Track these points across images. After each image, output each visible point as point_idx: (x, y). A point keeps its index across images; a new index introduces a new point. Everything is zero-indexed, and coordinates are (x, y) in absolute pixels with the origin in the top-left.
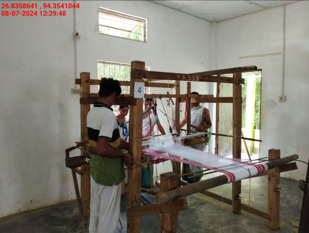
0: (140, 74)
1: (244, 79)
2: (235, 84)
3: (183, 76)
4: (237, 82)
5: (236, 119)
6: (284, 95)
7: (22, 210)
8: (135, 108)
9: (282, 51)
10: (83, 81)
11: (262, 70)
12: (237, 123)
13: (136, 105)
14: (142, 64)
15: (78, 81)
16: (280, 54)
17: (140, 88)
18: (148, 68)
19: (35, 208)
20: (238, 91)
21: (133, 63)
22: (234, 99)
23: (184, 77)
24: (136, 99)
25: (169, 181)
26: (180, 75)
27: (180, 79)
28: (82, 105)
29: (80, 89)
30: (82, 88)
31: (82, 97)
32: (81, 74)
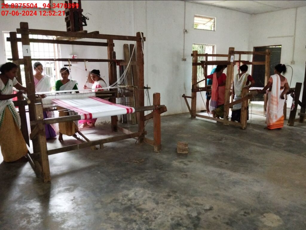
0: (233, 52)
2: (266, 55)
4: (268, 54)
5: (267, 72)
9: (293, 34)
10: (195, 54)
11: (282, 45)
12: (268, 74)
13: (230, 65)
14: (233, 48)
15: (192, 55)
16: (292, 36)
17: (232, 58)
18: (235, 50)
20: (268, 59)
21: (230, 48)
22: (266, 63)
23: (247, 53)
24: (231, 62)
26: (246, 52)
27: (246, 54)
28: (194, 66)
29: (193, 59)
30: (194, 58)
31: (194, 62)
32: (193, 51)
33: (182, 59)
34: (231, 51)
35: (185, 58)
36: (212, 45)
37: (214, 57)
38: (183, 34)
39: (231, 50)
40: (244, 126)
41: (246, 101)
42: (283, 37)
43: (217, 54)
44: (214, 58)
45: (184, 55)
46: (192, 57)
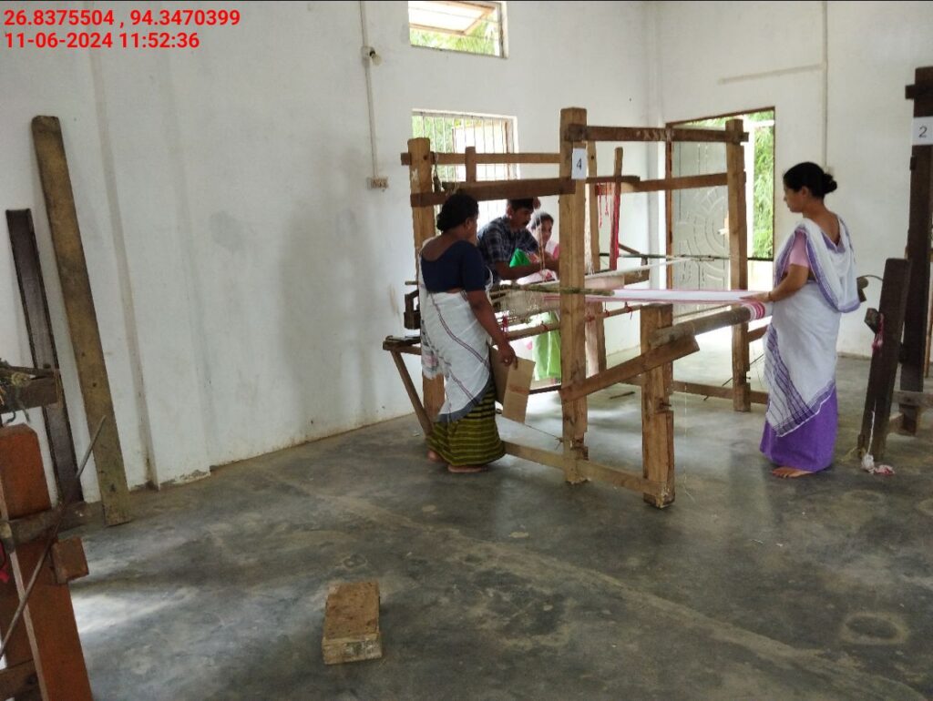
0: (581, 132)
1: (747, 134)
2: (730, 145)
3: (645, 132)
4: (736, 139)
5: (736, 216)
6: (828, 164)
7: (297, 441)
8: (573, 197)
9: (819, 60)
10: (418, 156)
11: (776, 109)
12: (739, 228)
13: (573, 193)
14: (581, 113)
16: (816, 67)
17: (580, 160)
18: (591, 121)
19: (319, 437)
20: (736, 158)
21: (564, 112)
22: (730, 177)
23: (647, 135)
24: (574, 181)
25: (660, 314)
26: (642, 130)
27: (641, 139)
28: (419, 210)
29: (411, 175)
30: (415, 173)
31: (418, 191)
32: (412, 142)
33: (368, 179)
34: (572, 125)
35: (382, 175)
36: (502, 119)
37: (512, 165)
38: (362, 70)
39: (570, 119)
40: (663, 494)
41: (660, 369)
42: (777, 73)
43: (523, 151)
44: (515, 169)
45: (374, 164)
46: (407, 168)
